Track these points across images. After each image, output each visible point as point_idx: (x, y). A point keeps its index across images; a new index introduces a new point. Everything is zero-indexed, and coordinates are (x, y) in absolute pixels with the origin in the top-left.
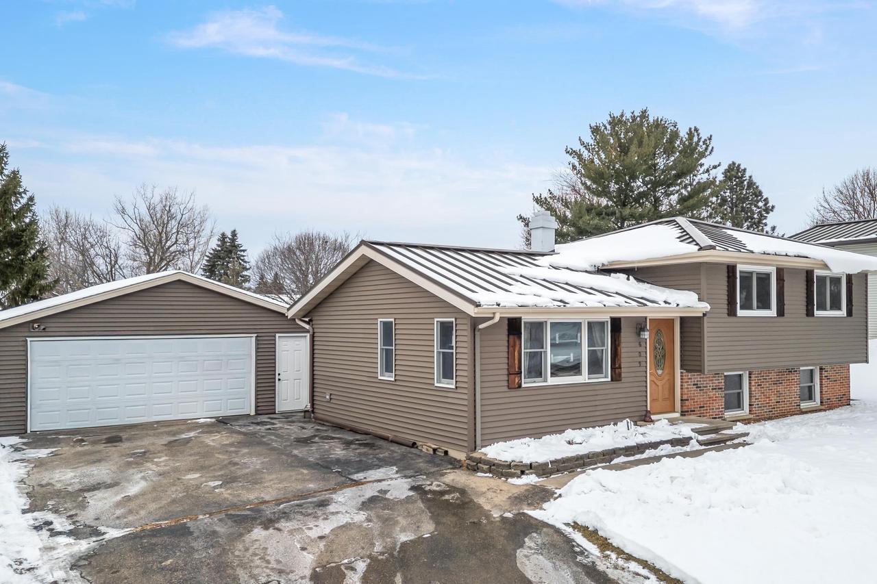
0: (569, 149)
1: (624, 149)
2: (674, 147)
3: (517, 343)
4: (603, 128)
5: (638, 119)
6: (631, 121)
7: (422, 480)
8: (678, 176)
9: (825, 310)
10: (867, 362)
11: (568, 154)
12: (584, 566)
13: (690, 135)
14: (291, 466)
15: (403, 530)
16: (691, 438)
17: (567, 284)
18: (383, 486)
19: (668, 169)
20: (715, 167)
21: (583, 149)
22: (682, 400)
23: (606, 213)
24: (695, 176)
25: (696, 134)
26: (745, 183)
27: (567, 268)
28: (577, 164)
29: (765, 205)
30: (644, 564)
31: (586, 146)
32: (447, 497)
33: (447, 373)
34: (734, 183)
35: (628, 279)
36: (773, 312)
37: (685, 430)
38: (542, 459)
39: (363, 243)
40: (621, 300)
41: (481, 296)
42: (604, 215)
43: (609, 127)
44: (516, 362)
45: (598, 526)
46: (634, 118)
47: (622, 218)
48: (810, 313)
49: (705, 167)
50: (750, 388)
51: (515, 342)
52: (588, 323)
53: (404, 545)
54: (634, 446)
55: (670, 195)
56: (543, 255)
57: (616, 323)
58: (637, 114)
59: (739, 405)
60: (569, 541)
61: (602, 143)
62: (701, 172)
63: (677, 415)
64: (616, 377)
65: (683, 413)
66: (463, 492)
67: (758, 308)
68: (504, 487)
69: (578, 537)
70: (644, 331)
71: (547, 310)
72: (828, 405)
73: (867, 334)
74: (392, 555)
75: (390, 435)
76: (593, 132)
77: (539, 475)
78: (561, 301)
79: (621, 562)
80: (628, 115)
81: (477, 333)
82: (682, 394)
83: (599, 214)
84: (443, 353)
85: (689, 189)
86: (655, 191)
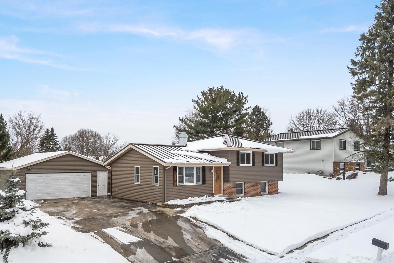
0: (193, 100)
1: (214, 101)
2: (233, 100)
3: (176, 173)
4: (206, 93)
5: (220, 89)
6: (217, 90)
7: (151, 209)
8: (235, 112)
9: (269, 164)
10: (282, 180)
11: (193, 102)
12: (192, 224)
13: (240, 95)
14: (113, 207)
15: (149, 218)
16: (224, 200)
17: (190, 156)
18: (141, 210)
19: (232, 108)
20: (249, 108)
21: (199, 100)
22: (223, 190)
23: (207, 125)
24: (242, 111)
25: (242, 95)
26: (261, 114)
27: (190, 151)
28: (196, 106)
29: (269, 122)
30: (206, 223)
31: (200, 99)
32: (158, 212)
33: (156, 181)
34: (257, 114)
35: (208, 155)
36: (251, 165)
37: (223, 198)
38: (182, 204)
39: (130, 144)
40: (205, 161)
41: (166, 160)
42: (206, 126)
43: (208, 92)
44: (176, 178)
45: (196, 216)
46: (218, 89)
47: (213, 128)
48: (263, 165)
49: (245, 108)
50: (245, 188)
51: (175, 173)
52: (196, 168)
53: (150, 220)
54: (207, 202)
55: (232, 118)
56: (183, 147)
57: (204, 168)
58: (219, 88)
59: (241, 193)
60: (189, 220)
61: (206, 98)
62: (244, 109)
63: (222, 195)
64: (204, 183)
65: (224, 194)
66: (162, 211)
67: (246, 163)
68: (173, 210)
69: (191, 219)
70: (212, 170)
71: (184, 164)
72: (270, 193)
73: (282, 172)
74: (147, 222)
75: (139, 200)
76: (202, 94)
77: (182, 208)
78: (188, 162)
79: (200, 223)
80: (216, 88)
81: (165, 170)
82: (223, 189)
83: (204, 126)
84: (155, 176)
85: (239, 116)
86: (226, 117)
